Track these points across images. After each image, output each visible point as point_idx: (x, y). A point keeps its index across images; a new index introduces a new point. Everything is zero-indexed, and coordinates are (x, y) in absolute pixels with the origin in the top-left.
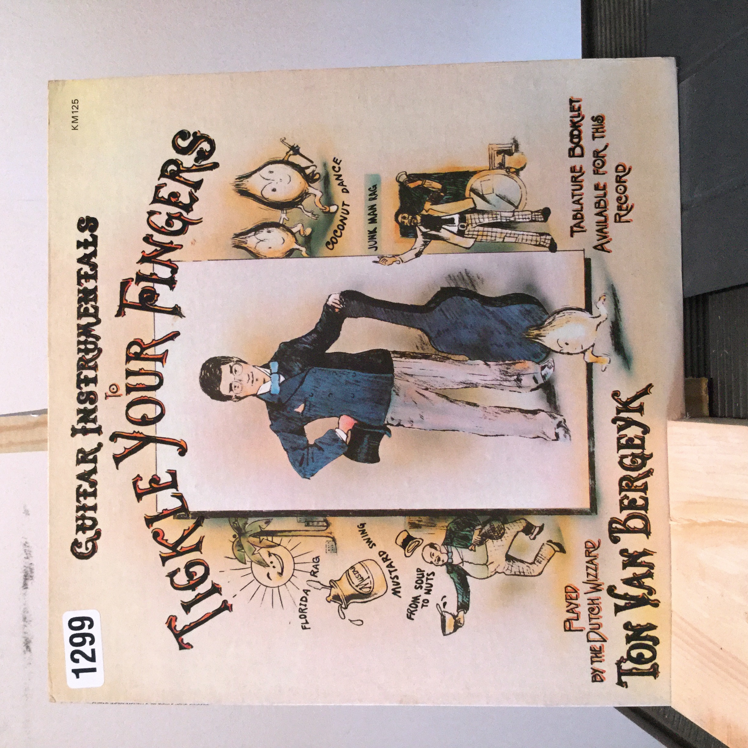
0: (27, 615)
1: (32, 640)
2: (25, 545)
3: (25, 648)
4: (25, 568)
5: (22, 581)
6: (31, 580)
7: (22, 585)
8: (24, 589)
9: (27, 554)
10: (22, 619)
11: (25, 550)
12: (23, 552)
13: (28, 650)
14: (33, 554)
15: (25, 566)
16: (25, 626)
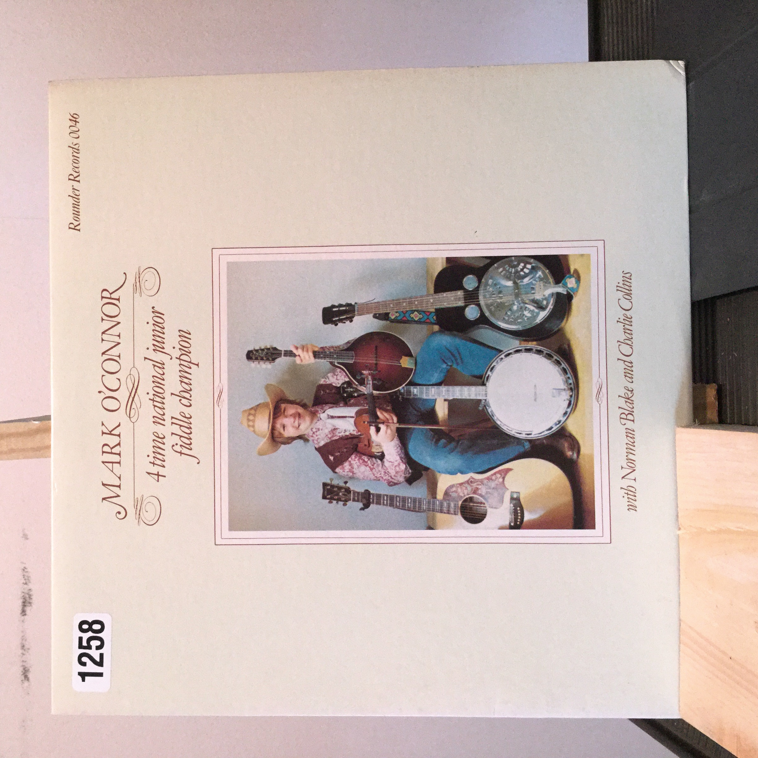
0: (25, 643)
1: (31, 669)
2: (23, 570)
3: (23, 677)
4: (23, 594)
5: (20, 609)
6: (31, 606)
7: (20, 612)
8: (23, 615)
9: (25, 580)
10: (20, 646)
11: (24, 575)
12: (22, 577)
13: (27, 679)
14: (32, 579)
15: (23, 592)
16: (23, 654)
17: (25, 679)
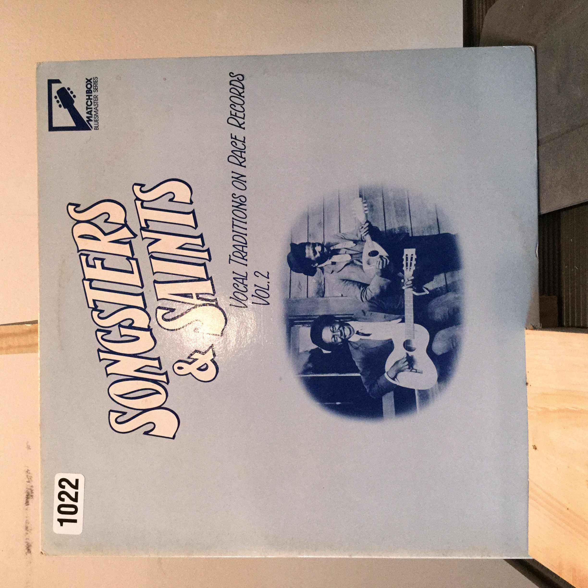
0: (28, 525)
1: (32, 545)
2: (27, 472)
3: (26, 551)
4: (27, 490)
5: (25, 499)
6: (32, 498)
7: (25, 502)
8: (27, 505)
9: (28, 479)
10: (24, 528)
11: (27, 476)
12: (26, 477)
13: (29, 552)
14: (33, 479)
15: (27, 488)
16: (27, 534)
17: (28, 552)
